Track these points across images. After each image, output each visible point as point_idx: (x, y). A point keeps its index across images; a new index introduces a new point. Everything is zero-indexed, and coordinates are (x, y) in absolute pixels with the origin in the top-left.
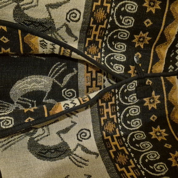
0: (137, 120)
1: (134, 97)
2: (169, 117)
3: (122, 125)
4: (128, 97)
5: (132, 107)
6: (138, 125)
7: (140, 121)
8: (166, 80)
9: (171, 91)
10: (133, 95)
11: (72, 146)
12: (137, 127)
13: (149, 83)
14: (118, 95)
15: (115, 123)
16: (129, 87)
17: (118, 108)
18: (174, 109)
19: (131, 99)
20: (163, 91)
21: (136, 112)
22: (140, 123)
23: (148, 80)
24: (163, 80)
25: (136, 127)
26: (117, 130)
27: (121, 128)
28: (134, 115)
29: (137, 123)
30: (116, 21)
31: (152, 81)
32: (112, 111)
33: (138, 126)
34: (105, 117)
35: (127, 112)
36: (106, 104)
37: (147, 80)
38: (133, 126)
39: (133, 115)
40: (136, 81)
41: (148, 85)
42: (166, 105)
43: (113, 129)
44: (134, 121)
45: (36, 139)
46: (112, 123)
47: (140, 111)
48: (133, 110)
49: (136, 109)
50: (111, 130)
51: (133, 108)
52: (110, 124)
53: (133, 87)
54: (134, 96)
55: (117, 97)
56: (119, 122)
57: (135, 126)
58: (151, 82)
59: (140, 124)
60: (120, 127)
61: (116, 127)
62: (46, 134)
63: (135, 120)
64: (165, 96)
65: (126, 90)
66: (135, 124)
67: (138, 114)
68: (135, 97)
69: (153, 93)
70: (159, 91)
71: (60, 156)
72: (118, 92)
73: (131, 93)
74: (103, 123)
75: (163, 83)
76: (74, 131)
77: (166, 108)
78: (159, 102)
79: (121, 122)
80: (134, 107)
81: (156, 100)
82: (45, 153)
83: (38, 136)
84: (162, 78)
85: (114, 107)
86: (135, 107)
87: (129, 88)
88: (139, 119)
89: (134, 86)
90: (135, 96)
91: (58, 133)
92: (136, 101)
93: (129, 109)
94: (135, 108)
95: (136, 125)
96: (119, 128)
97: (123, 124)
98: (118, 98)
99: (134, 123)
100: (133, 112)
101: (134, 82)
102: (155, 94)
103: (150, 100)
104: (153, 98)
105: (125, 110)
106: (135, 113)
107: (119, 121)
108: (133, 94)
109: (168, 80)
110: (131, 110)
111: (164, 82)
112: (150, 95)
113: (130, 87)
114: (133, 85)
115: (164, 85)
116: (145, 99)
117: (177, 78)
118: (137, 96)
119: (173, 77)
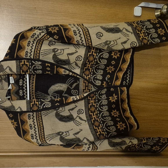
2: (121, 106)
4: (102, 96)
5: (104, 100)
8: (120, 89)
9: (123, 94)
11: (75, 116)
12: (105, 110)
13: (112, 90)
14: (97, 95)
15: (95, 107)
17: (97, 101)
18: (124, 102)
26: (96, 110)
29: (106, 108)
30: (98, 61)
32: (94, 102)
34: (91, 105)
36: (91, 98)
40: (106, 89)
45: (59, 112)
47: (107, 103)
50: (93, 110)
52: (93, 107)
60: (98, 109)
62: (63, 110)
63: (105, 106)
64: (120, 96)
65: (101, 93)
68: (105, 96)
69: (114, 95)
70: (117, 94)
71: (69, 120)
72: (97, 94)
73: (103, 94)
74: (89, 107)
75: (119, 90)
76: (76, 110)
77: (120, 102)
78: (116, 99)
82: (63, 119)
83: (60, 111)
84: (119, 88)
85: (95, 100)
88: (107, 106)
91: (69, 110)
92: (106, 98)
93: (102, 101)
99: (104, 108)
100: (104, 103)
103: (112, 98)
104: (114, 97)
105: (100, 102)
107: (97, 106)
112: (112, 96)
114: (104, 91)
115: (119, 91)
116: (110, 97)
117: (126, 88)
118: (106, 96)
119: (124, 88)
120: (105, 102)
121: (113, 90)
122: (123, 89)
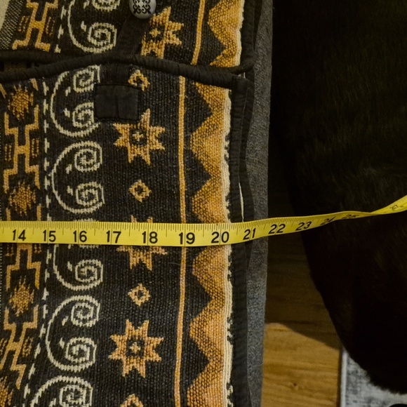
0: (91, 187)
1: (86, 112)
2: (188, 201)
3: (53, 194)
4: (71, 110)
5: (83, 144)
6: (94, 201)
7: (99, 191)
8: (191, 91)
9: (204, 127)
10: (86, 105)
12: (90, 206)
13: (139, 81)
14: (48, 102)
15: (36, 187)
16: (77, 83)
17: (47, 145)
18: (208, 183)
19: (80, 117)
20: (176, 117)
21: (92, 161)
22: (100, 196)
23: (138, 73)
24: (184, 87)
25: (87, 207)
26: (39, 208)
27: (50, 204)
28: (86, 170)
29: (91, 197)
31: (149, 80)
32: (31, 153)
33: (93, 205)
34: (15, 171)
35: (69, 159)
36: (19, 129)
37: (133, 72)
38: (79, 202)
39: (82, 170)
40: (98, 68)
41: (133, 86)
42: (181, 164)
43: (30, 205)
44: (85, 188)
46: (29, 188)
47: (103, 160)
48: (84, 154)
49: (92, 151)
50: (24, 207)
51: (86, 150)
52: (24, 189)
53: (86, 83)
54: (88, 108)
55: (46, 106)
56: (46, 188)
57: (85, 204)
58: (145, 80)
59: (100, 200)
60: (48, 201)
61: (38, 201)
63: (87, 185)
64: (181, 134)
65: (69, 88)
66: (84, 197)
67: (96, 167)
68: (91, 113)
69: (146, 116)
70: (165, 116)
72: (50, 92)
73: (82, 98)
74: (6, 186)
75: (182, 96)
77: (181, 172)
78: (159, 146)
79: (50, 187)
80: (87, 147)
81: (152, 138)
84: (182, 80)
85: (38, 141)
86: (91, 147)
87: (78, 86)
88: (98, 183)
89: (92, 79)
90: (91, 109)
92: (93, 126)
93: (75, 151)
94: (89, 150)
95: (89, 200)
96: (44, 203)
97: (56, 193)
98: (48, 112)
99: (83, 194)
100: (83, 161)
101: (92, 70)
102: (151, 119)
103: (132, 131)
104: (143, 131)
105: (63, 153)
106: (89, 163)
107: (47, 183)
108: (84, 102)
109: (200, 94)
110: (79, 153)
111: (187, 93)
112: (134, 120)
113: (81, 81)
114: (87, 77)
115: (182, 103)
116: (118, 126)
117: (232, 97)
118: (95, 110)
119: (217, 90)
120: (89, 156)
121: (146, 83)
122: (206, 97)
